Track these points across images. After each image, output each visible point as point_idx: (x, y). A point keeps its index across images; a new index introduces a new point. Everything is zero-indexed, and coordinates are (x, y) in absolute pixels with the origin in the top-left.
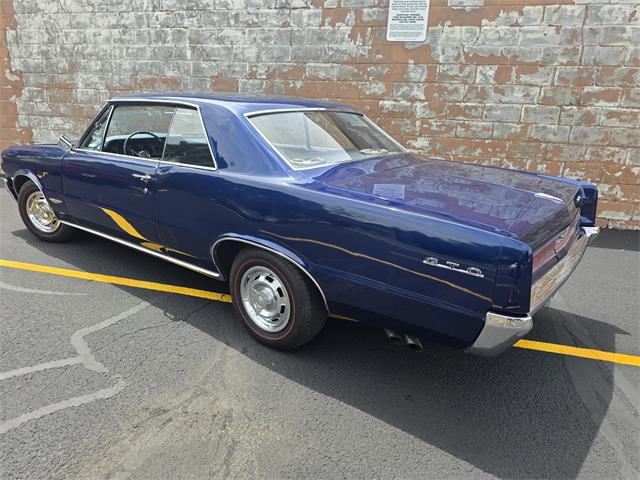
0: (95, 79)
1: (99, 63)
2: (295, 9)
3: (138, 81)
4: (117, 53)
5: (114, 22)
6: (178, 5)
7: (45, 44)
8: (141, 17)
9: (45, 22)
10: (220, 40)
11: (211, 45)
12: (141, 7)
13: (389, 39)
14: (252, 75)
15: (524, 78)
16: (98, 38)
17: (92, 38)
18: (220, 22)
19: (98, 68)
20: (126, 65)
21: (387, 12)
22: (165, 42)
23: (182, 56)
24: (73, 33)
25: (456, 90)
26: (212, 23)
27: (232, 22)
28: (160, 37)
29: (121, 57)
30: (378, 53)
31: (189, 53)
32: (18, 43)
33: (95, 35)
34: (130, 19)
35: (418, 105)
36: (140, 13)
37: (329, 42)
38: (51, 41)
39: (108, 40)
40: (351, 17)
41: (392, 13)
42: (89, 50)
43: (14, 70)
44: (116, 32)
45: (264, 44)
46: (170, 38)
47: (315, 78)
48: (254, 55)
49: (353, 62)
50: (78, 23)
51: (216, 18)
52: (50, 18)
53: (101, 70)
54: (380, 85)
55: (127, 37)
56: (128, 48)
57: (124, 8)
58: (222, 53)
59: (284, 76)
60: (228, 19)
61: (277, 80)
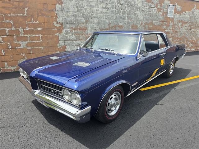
0: (95, 26)
1: (97, 20)
2: (152, 8)
3: (110, 27)
4: (104, 17)
5: (104, 6)
6: (125, 3)
7: (76, 12)
8: (113, 6)
9: (76, 4)
10: (135, 14)
11: (133, 16)
12: (114, 2)
13: (168, 16)
14: (141, 24)
15: (185, 25)
16: (98, 11)
17: (96, 11)
18: (135, 9)
19: (97, 22)
20: (107, 21)
21: (168, 10)
22: (120, 14)
23: (124, 19)
24: (88, 9)
25: (176, 28)
26: (133, 10)
27: (138, 10)
28: (119, 13)
29: (105, 18)
30: (166, 19)
31: (126, 18)
32: (62, 11)
33: (97, 10)
34: (110, 6)
35: (171, 31)
36: (113, 4)
37: (158, 16)
38: (78, 11)
39: (101, 12)
40: (162, 10)
41: (169, 11)
42: (94, 15)
43: (58, 22)
44: (104, 10)
45: (145, 16)
46: (121, 13)
47: (154, 25)
48: (142, 19)
49: (162, 21)
50: (91, 5)
51: (134, 8)
52: (79, 2)
53: (98, 23)
54: (166, 26)
55: (108, 12)
56: (108, 16)
57: (108, 2)
58: (135, 18)
59: (148, 24)
60: (137, 9)
61: (147, 25)
